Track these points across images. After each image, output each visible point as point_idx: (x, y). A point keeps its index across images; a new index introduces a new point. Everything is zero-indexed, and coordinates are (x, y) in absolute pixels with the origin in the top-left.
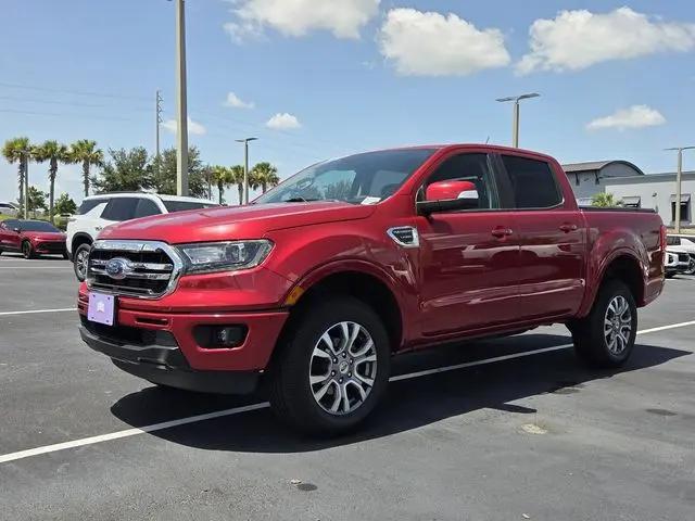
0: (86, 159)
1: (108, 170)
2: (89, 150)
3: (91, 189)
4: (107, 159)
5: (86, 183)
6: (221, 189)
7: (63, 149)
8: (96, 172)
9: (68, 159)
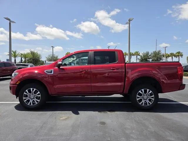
0: (137, 55)
1: (141, 57)
2: (137, 53)
3: (138, 60)
4: (141, 54)
5: (137, 59)
6: (167, 58)
7: (133, 53)
8: (139, 57)
9: (133, 55)
